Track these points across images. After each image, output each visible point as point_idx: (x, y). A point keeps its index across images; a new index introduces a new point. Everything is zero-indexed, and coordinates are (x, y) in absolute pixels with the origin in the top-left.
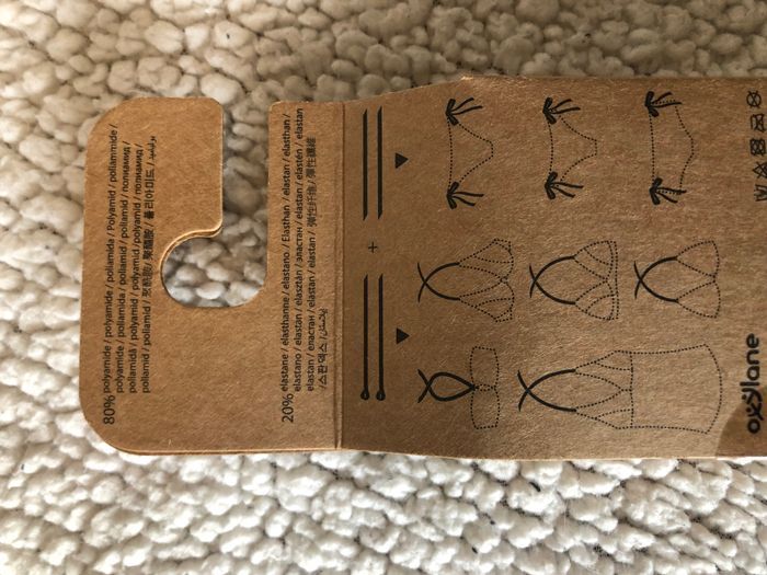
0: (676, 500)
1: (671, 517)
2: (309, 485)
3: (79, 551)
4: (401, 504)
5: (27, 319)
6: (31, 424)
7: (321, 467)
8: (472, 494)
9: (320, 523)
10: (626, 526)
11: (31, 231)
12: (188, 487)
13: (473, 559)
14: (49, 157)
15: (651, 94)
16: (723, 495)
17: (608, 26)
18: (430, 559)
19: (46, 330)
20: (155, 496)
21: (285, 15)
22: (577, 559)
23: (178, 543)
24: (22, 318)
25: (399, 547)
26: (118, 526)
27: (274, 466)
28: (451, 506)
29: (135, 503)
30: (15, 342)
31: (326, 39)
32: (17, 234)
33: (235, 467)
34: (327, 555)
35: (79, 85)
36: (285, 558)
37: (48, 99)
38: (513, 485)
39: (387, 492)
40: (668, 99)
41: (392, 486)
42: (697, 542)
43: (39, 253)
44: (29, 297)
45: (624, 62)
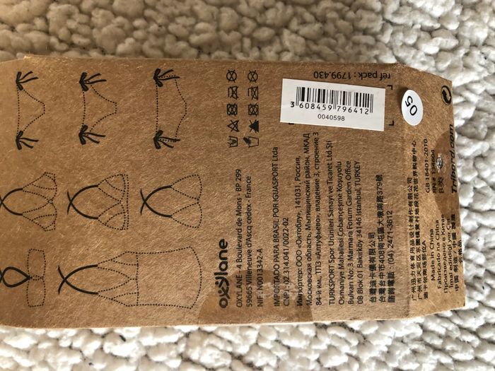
4: (27, 352)
8: (77, 344)
10: (188, 364)
15: (158, 71)
28: (61, 353)
38: (108, 337)
39: (14, 344)
40: (171, 74)
45: (191, 45)
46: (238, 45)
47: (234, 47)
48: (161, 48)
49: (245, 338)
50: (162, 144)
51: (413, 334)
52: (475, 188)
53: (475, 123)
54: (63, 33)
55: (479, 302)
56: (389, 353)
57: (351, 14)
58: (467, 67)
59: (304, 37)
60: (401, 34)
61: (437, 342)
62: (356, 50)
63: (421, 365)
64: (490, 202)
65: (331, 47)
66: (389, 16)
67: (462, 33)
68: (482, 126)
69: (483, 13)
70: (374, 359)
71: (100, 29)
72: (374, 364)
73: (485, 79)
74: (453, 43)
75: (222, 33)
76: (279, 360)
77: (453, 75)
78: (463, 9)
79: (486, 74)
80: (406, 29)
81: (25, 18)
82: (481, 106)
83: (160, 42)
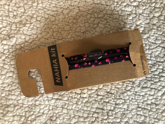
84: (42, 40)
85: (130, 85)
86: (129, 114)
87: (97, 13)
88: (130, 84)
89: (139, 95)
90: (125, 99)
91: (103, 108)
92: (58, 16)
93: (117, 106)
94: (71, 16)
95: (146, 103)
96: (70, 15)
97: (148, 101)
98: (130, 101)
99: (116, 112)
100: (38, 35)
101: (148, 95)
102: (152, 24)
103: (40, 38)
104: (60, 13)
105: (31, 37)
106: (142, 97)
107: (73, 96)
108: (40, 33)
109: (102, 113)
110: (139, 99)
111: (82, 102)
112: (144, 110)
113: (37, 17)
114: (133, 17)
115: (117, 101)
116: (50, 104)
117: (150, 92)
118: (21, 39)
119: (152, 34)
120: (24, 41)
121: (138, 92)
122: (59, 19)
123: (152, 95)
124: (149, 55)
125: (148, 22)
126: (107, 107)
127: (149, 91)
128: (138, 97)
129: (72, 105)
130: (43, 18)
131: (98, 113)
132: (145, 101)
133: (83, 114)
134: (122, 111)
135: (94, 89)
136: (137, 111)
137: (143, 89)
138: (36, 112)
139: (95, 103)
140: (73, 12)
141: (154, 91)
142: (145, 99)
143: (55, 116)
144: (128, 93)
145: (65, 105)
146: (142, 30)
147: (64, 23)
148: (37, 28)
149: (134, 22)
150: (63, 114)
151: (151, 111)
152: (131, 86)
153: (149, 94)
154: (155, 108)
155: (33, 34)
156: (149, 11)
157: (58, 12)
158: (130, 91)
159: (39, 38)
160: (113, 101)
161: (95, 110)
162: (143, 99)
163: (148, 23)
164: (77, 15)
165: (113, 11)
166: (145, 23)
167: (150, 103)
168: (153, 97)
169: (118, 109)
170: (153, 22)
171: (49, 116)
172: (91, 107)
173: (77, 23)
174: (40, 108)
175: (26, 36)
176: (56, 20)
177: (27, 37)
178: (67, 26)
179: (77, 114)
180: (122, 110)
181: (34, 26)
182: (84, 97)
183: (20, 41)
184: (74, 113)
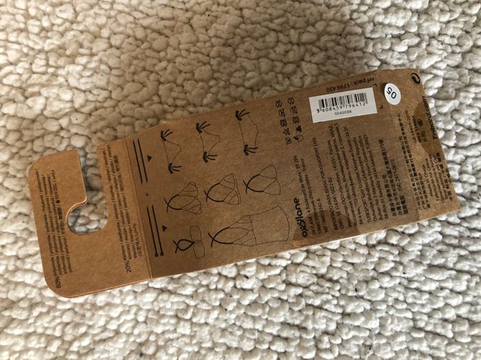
0: (308, 270)
1: (308, 278)
2: (150, 297)
3: (63, 344)
4: (192, 297)
5: (22, 253)
6: (32, 296)
7: (154, 288)
8: (220, 286)
9: (159, 312)
10: (290, 286)
11: (16, 217)
12: (101, 308)
13: (226, 313)
14: (16, 185)
15: (237, 112)
16: (329, 264)
17: (235, 74)
18: (208, 318)
19: (30, 256)
20: (88, 314)
21: (98, 104)
22: (271, 304)
23: (103, 332)
24: (19, 253)
25: (194, 315)
26: (76, 330)
27: (134, 292)
28: (212, 293)
29: (81, 319)
30: (19, 263)
31: (117, 110)
32: (10, 219)
33: (118, 295)
34: (165, 325)
35: (22, 153)
36: (148, 329)
37: (11, 162)
38: (237, 278)
39: (184, 292)
40: (245, 112)
41: (185, 290)
42: (322, 286)
43: (21, 225)
44: (20, 244)
45: (247, 88)
46: (275, 80)
47: (273, 82)
48: (229, 95)
49: (323, 263)
50: (249, 152)
51: (436, 239)
52: (456, 133)
53: (446, 89)
54: (170, 101)
55: (478, 209)
56: (422, 255)
57: (343, 41)
58: (430, 54)
59: (315, 63)
60: (379, 44)
61: (455, 242)
62: (352, 63)
63: (447, 259)
64: (469, 139)
65: (335, 65)
66: (368, 35)
67: (421, 32)
68: (451, 90)
69: (433, 14)
70: (412, 260)
71: (190, 93)
72: (413, 264)
73: (445, 58)
74: (416, 40)
75: (263, 75)
76: (348, 273)
77: (421, 62)
78: (419, 16)
79: (445, 54)
80: (382, 40)
81: (146, 97)
82: (447, 76)
83: (227, 91)
84: (124, 107)
85: (391, 258)
86: (385, 349)
87: (299, 28)
88: (392, 254)
89: (417, 289)
90: (374, 300)
91: (304, 325)
92: (176, 36)
93: (347, 321)
94: (216, 36)
95: (439, 315)
96: (211, 33)
97: (447, 310)
98: (388, 306)
99: (342, 340)
100: (111, 92)
101: (448, 291)
102: (470, 70)
103: (119, 101)
104: (182, 26)
105: (91, 97)
106: (427, 296)
107: (210, 283)
108: (119, 86)
109: (298, 341)
110: (418, 302)
111: (239, 302)
112: (433, 339)
113: (110, 35)
114: (411, 44)
115: (347, 305)
116: (138, 306)
117: (455, 281)
118: (59, 100)
119: (469, 102)
120: (71, 108)
121: (416, 281)
122: (179, 44)
123: (459, 293)
124: (457, 167)
125: (456, 64)
126: (315, 322)
127: (450, 280)
128: (414, 297)
129: (206, 310)
130: (130, 40)
131: (286, 339)
132: (439, 309)
133: (239, 342)
134: (362, 337)
135: (278, 264)
136: (409, 342)
137: (431, 272)
138: (97, 326)
139: (277, 310)
140: (224, 24)
141: (467, 281)
142: (437, 303)
143: (153, 342)
144: (382, 282)
145: (186, 311)
146: (436, 87)
147: (193, 55)
148: (111, 68)
149: (413, 61)
150: (178, 339)
151: (456, 341)
152: (393, 261)
153: (451, 287)
154: (466, 333)
155: (98, 88)
156: (461, 29)
157: (177, 21)
158: (391, 277)
159: (116, 100)
160: (335, 305)
161: (278, 331)
162: (432, 303)
163: (457, 67)
164: (234, 34)
165: (348, 24)
166: (448, 65)
167: (452, 319)
168: (464, 299)
169: (349, 329)
170: (471, 64)
171: (134, 341)
172: (267, 319)
173: (234, 57)
174: (108, 316)
175: (76, 91)
176: (171, 46)
177: (80, 97)
178: (203, 68)
179: (222, 341)
180: (362, 335)
181: (101, 61)
182: (245, 287)
183: (55, 109)
184: (213, 336)
